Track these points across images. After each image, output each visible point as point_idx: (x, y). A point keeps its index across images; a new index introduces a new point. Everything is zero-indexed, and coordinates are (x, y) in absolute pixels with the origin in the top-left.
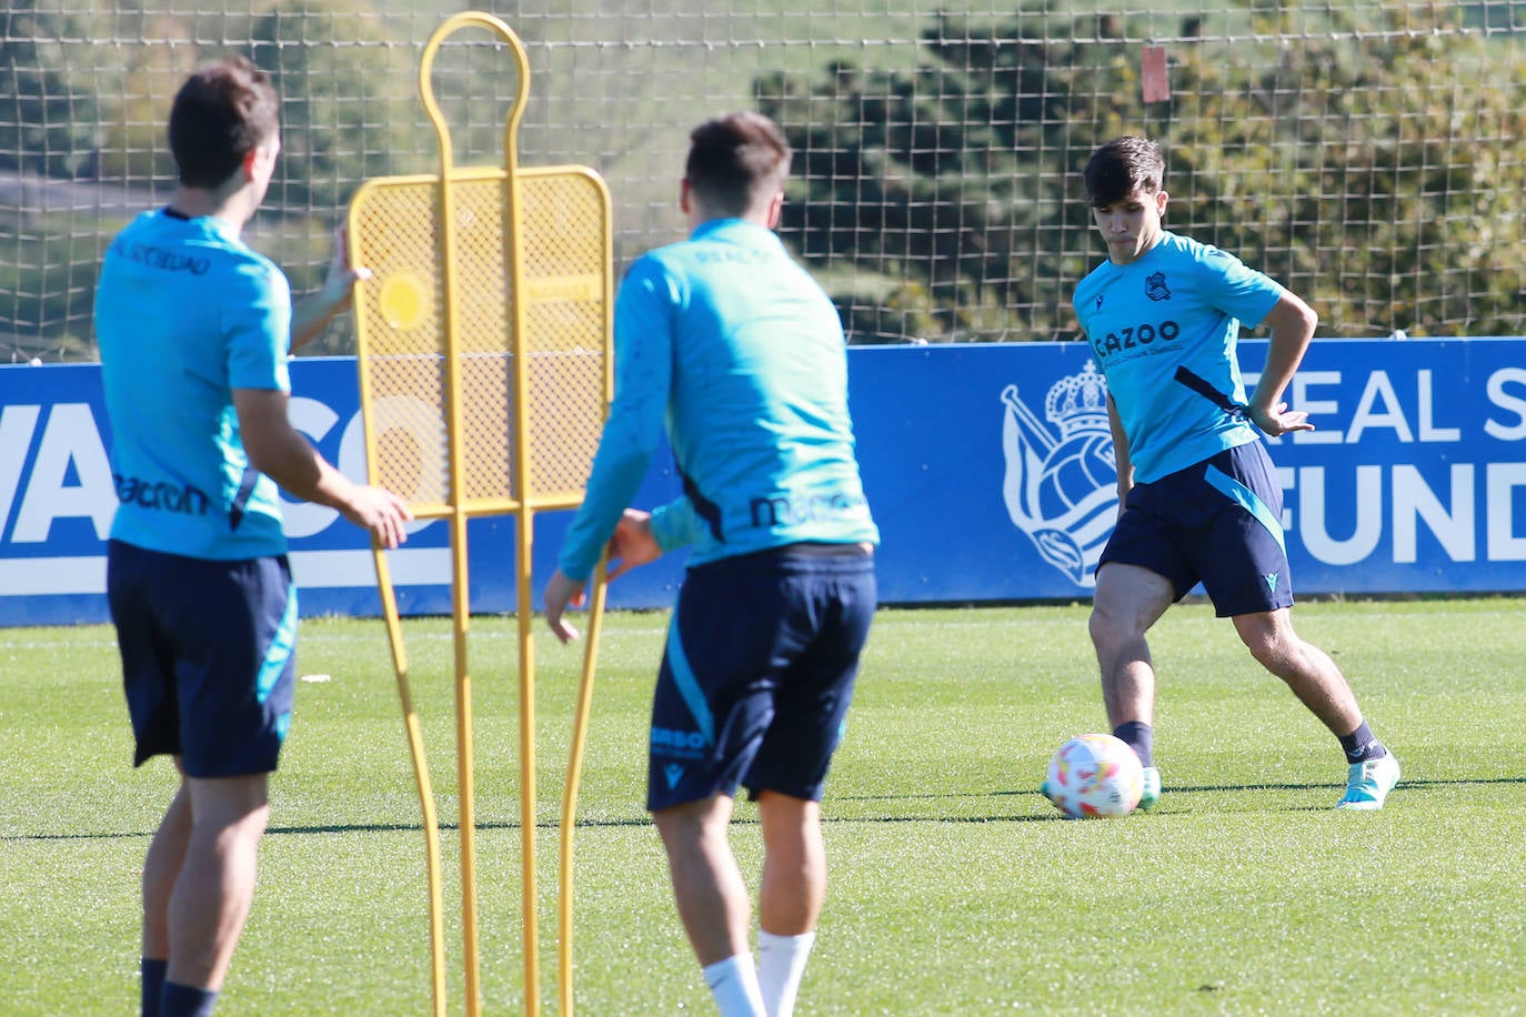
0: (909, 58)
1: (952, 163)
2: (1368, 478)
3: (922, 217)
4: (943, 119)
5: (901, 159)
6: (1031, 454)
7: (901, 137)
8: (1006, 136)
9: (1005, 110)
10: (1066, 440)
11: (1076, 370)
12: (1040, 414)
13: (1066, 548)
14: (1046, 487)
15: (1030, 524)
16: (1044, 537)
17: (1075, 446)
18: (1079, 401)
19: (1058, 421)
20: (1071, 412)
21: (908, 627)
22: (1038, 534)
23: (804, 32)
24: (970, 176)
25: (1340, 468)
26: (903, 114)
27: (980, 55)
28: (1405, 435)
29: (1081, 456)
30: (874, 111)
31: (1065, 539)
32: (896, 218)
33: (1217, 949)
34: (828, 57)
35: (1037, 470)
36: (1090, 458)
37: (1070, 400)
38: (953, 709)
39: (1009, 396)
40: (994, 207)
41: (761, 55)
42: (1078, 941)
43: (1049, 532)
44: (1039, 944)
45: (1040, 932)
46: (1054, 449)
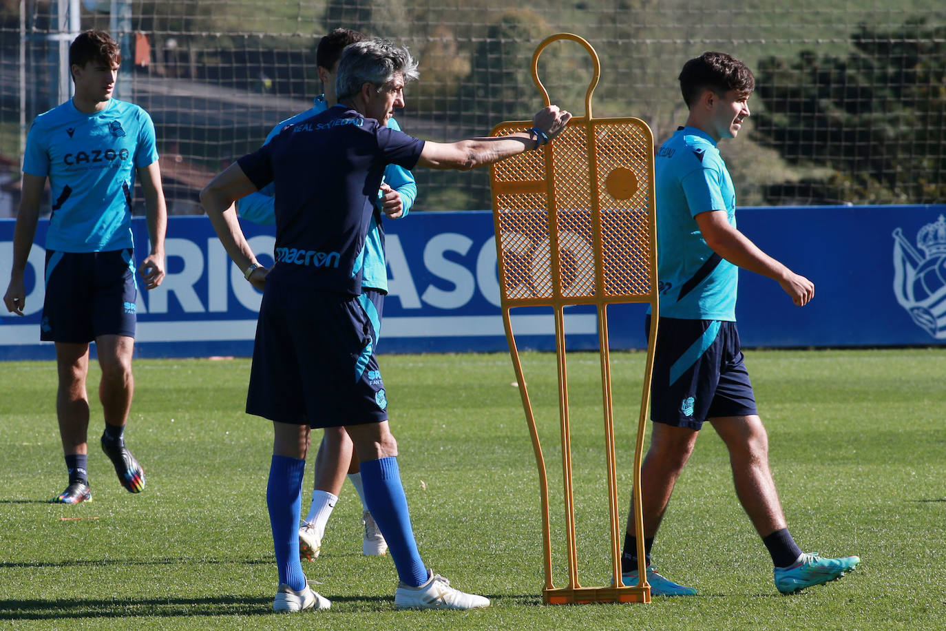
0: (844, 50)
1: (867, 107)
3: (850, 136)
4: (863, 83)
5: (838, 105)
6: (909, 266)
7: (839, 93)
8: (897, 92)
9: (897, 78)
10: (928, 258)
11: (934, 220)
12: (914, 244)
13: (928, 317)
14: (917, 285)
15: (908, 304)
16: (916, 311)
17: (933, 262)
18: (936, 237)
19: (924, 248)
20: (931, 243)
21: (841, 359)
22: (912, 309)
23: (788, 35)
24: (876, 115)
26: (841, 80)
27: (883, 48)
29: (936, 267)
30: (824, 79)
31: (927, 312)
32: (836, 136)
34: (799, 48)
35: (912, 274)
36: (941, 267)
37: (931, 236)
38: (864, 404)
39: (897, 234)
40: (891, 131)
41: (763, 47)
42: (933, 531)
43: (918, 308)
44: (911, 533)
45: (911, 526)
46: (921, 263)
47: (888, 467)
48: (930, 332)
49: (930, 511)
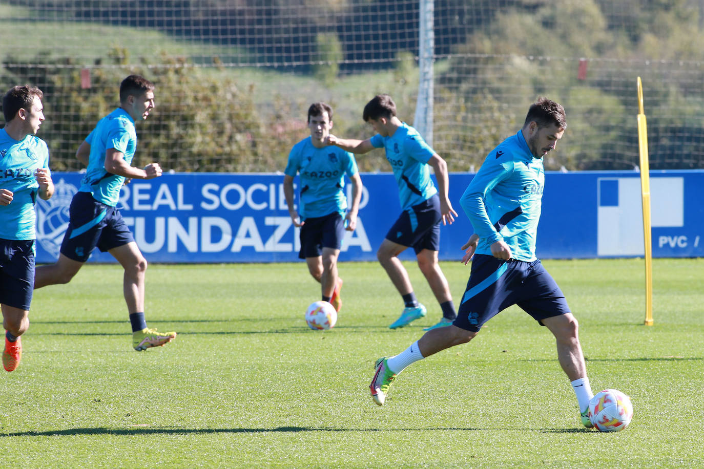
2: (160, 222)
6: (41, 212)
10: (53, 206)
13: (52, 245)
14: (46, 224)
15: (40, 236)
16: (45, 241)
17: (56, 209)
18: (58, 193)
19: (50, 200)
20: (55, 197)
22: (43, 240)
25: (150, 218)
27: (23, 71)
28: (173, 207)
29: (58, 213)
31: (52, 241)
33: (105, 387)
35: (42, 217)
36: (62, 214)
42: (56, 383)
43: (46, 239)
44: (42, 385)
45: (42, 380)
46: (48, 210)
47: (27, 342)
48: (54, 255)
49: (55, 371)
